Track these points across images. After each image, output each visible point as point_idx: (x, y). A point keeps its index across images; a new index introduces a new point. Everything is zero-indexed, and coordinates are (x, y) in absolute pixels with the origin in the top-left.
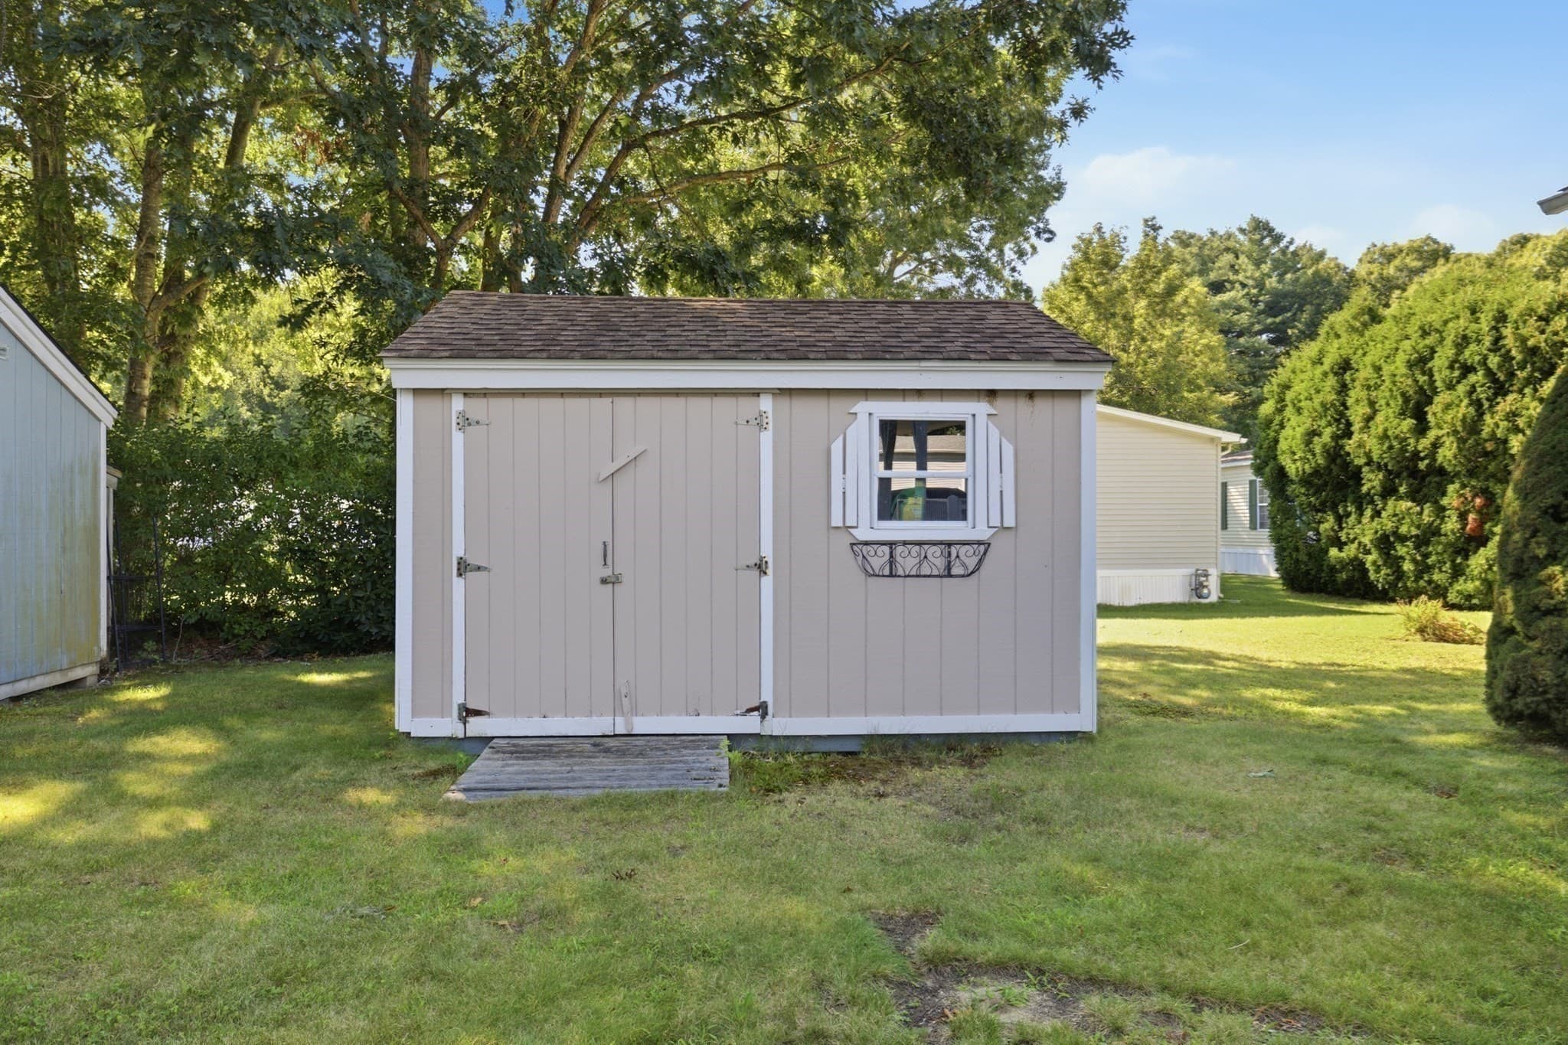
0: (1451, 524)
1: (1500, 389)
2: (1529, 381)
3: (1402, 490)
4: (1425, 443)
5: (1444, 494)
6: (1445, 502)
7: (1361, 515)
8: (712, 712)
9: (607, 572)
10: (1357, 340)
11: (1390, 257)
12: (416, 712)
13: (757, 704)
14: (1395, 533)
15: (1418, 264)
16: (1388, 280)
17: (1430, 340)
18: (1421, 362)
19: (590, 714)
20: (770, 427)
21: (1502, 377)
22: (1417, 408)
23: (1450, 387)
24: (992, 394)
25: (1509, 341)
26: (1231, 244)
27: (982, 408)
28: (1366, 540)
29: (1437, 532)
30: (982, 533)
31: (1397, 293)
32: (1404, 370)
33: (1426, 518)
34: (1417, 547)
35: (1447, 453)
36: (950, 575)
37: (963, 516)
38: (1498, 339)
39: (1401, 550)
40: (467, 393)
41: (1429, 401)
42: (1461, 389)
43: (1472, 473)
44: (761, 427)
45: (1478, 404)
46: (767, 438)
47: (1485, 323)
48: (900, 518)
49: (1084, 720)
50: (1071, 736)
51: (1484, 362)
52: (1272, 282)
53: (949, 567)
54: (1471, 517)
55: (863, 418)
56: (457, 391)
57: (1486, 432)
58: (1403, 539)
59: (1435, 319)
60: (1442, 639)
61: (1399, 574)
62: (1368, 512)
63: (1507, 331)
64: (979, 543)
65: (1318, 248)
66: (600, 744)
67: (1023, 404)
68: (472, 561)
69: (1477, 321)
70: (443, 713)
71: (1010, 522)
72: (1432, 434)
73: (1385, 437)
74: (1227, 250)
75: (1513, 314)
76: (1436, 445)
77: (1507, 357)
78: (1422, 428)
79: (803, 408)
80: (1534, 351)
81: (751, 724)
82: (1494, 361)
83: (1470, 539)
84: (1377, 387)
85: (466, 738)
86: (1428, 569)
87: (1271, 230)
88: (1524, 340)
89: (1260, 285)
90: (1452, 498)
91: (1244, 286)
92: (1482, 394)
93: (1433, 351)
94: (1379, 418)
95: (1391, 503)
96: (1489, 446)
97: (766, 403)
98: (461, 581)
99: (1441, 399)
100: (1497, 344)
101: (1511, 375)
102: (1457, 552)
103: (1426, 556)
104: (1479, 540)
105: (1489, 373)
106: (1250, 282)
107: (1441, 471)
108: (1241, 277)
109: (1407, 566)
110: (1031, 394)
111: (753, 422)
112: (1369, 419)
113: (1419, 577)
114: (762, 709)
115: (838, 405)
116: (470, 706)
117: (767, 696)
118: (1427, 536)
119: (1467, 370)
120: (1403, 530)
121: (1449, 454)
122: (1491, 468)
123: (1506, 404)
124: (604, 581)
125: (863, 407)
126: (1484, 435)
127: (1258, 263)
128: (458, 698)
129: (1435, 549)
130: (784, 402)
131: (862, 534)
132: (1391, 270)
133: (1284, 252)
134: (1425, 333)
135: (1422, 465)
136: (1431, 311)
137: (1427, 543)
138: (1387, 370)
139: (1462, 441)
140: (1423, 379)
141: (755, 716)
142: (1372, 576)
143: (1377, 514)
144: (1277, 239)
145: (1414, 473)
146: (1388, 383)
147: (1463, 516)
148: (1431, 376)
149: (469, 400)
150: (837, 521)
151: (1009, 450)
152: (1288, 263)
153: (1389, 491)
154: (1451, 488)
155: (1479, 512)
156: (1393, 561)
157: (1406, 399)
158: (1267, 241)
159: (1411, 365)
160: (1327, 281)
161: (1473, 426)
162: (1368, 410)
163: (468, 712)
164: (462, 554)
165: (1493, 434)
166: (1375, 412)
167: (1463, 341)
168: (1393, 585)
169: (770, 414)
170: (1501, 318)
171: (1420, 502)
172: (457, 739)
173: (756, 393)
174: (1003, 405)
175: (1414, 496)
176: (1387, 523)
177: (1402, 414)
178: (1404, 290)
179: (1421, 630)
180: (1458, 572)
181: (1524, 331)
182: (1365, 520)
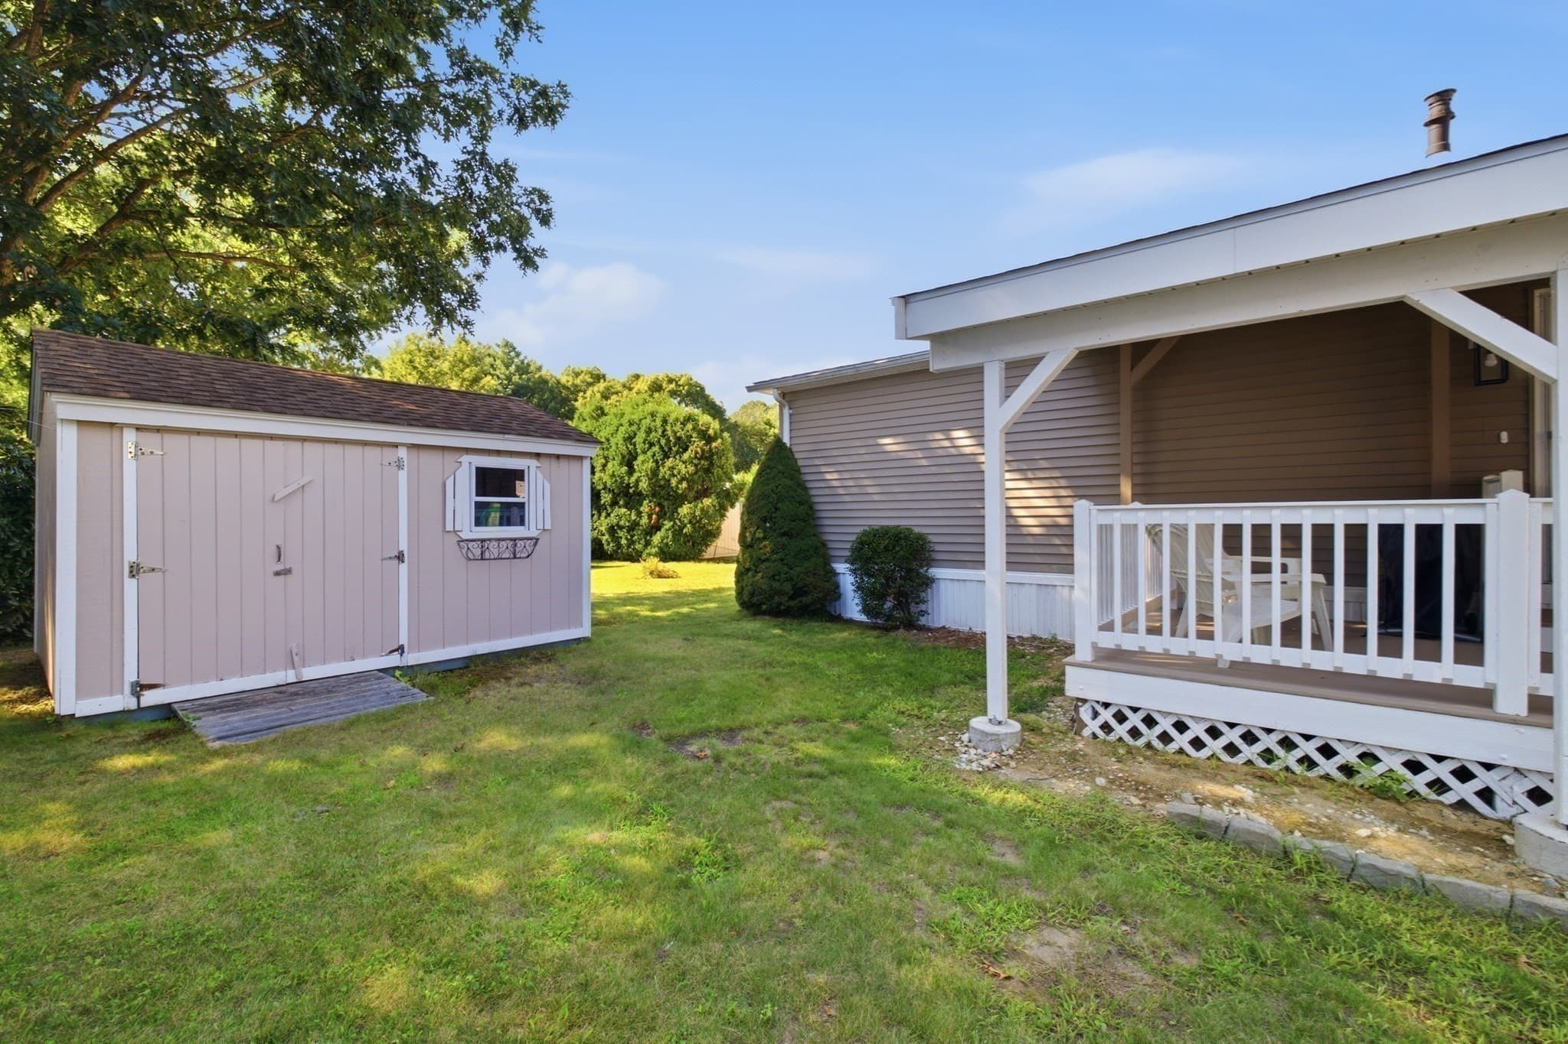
0: (644, 521)
1: (666, 456)
2: (677, 452)
3: (621, 503)
4: (633, 479)
5: (641, 505)
6: (642, 509)
7: (600, 515)
8: (364, 656)
9: (280, 567)
10: (596, 424)
11: (577, 375)
12: (81, 693)
13: (396, 647)
14: (617, 525)
15: (590, 380)
16: (576, 386)
17: (634, 428)
18: (630, 439)
19: (264, 672)
20: (406, 467)
21: (666, 449)
22: (629, 461)
23: (644, 452)
24: (538, 455)
25: (669, 433)
26: (491, 352)
27: (533, 463)
28: (603, 529)
29: (638, 524)
30: (533, 533)
31: (581, 394)
32: (621, 442)
33: (633, 517)
34: (628, 532)
35: (644, 485)
36: (515, 558)
37: (522, 523)
38: (664, 431)
39: (621, 534)
40: (139, 428)
41: (635, 458)
42: (649, 453)
43: (654, 495)
44: (400, 467)
45: (656, 462)
46: (403, 475)
47: (658, 423)
48: (486, 525)
49: (585, 631)
50: (578, 640)
51: (659, 442)
52: (516, 378)
53: (514, 554)
54: (654, 516)
55: (465, 465)
56: (129, 426)
57: (661, 475)
58: (621, 528)
59: (635, 418)
60: (660, 576)
61: (619, 546)
62: (604, 514)
63: (668, 428)
64: (531, 539)
65: (539, 364)
66: (282, 693)
67: (554, 462)
68: (146, 564)
69: (654, 421)
70: (112, 690)
71: (548, 526)
72: (636, 475)
73: (613, 475)
74: (489, 355)
75: (671, 420)
76: (638, 481)
77: (668, 441)
78: (631, 471)
79: (426, 457)
80: (679, 439)
81: (394, 660)
82: (663, 442)
83: (652, 527)
84: (608, 449)
85: (139, 709)
86: (633, 543)
87: (514, 349)
88: (675, 433)
89: (509, 378)
90: (645, 508)
91: (498, 378)
92: (659, 457)
93: (635, 434)
94: (610, 465)
95: (617, 509)
96: (662, 482)
97: (402, 452)
98: (134, 581)
99: (641, 458)
100: (664, 434)
101: (670, 449)
102: (647, 534)
103: (632, 536)
104: (657, 528)
105: (661, 447)
106: (503, 376)
107: (640, 494)
108: (498, 372)
109: (624, 542)
110: (558, 457)
111: (393, 464)
112: (604, 466)
113: (629, 547)
114: (400, 649)
115: (450, 458)
116: (144, 682)
117: (404, 640)
118: (633, 527)
119: (651, 445)
120: (622, 523)
121: (645, 486)
122: (662, 493)
123: (669, 463)
124: (277, 574)
125: (466, 459)
126: (660, 477)
127: (507, 366)
128: (131, 676)
129: (637, 533)
130: (414, 452)
131: (465, 535)
132: (578, 381)
133: (522, 362)
134: (631, 424)
135: (631, 491)
136: (633, 414)
137: (633, 530)
138: (613, 441)
139: (650, 479)
140: (631, 447)
141: (396, 655)
142: (606, 547)
143: (608, 515)
144: (518, 355)
145: (626, 494)
146: (614, 448)
147: (650, 517)
148: (635, 445)
149: (140, 433)
150: (449, 527)
151: (547, 486)
152: (523, 369)
153: (614, 503)
154: (645, 502)
155: (657, 514)
156: (616, 539)
157: (623, 457)
158: (512, 354)
159: (625, 440)
160: (546, 382)
161: (655, 473)
162: (603, 461)
163: (139, 688)
164: (134, 559)
165: (664, 477)
166: (607, 462)
167: (649, 431)
168: (616, 552)
169: (405, 460)
170: (665, 421)
171: (630, 509)
172: (129, 712)
173: (396, 446)
174: (545, 463)
175: (626, 506)
176: (613, 519)
177: (621, 464)
178: (585, 393)
179: (651, 573)
180: (648, 544)
181: (675, 429)
182: (602, 518)
